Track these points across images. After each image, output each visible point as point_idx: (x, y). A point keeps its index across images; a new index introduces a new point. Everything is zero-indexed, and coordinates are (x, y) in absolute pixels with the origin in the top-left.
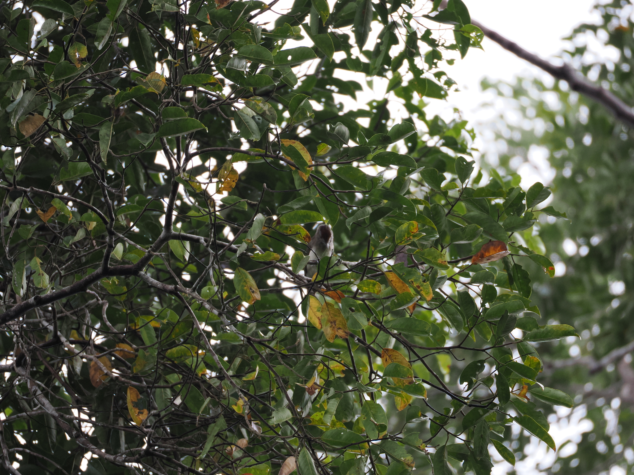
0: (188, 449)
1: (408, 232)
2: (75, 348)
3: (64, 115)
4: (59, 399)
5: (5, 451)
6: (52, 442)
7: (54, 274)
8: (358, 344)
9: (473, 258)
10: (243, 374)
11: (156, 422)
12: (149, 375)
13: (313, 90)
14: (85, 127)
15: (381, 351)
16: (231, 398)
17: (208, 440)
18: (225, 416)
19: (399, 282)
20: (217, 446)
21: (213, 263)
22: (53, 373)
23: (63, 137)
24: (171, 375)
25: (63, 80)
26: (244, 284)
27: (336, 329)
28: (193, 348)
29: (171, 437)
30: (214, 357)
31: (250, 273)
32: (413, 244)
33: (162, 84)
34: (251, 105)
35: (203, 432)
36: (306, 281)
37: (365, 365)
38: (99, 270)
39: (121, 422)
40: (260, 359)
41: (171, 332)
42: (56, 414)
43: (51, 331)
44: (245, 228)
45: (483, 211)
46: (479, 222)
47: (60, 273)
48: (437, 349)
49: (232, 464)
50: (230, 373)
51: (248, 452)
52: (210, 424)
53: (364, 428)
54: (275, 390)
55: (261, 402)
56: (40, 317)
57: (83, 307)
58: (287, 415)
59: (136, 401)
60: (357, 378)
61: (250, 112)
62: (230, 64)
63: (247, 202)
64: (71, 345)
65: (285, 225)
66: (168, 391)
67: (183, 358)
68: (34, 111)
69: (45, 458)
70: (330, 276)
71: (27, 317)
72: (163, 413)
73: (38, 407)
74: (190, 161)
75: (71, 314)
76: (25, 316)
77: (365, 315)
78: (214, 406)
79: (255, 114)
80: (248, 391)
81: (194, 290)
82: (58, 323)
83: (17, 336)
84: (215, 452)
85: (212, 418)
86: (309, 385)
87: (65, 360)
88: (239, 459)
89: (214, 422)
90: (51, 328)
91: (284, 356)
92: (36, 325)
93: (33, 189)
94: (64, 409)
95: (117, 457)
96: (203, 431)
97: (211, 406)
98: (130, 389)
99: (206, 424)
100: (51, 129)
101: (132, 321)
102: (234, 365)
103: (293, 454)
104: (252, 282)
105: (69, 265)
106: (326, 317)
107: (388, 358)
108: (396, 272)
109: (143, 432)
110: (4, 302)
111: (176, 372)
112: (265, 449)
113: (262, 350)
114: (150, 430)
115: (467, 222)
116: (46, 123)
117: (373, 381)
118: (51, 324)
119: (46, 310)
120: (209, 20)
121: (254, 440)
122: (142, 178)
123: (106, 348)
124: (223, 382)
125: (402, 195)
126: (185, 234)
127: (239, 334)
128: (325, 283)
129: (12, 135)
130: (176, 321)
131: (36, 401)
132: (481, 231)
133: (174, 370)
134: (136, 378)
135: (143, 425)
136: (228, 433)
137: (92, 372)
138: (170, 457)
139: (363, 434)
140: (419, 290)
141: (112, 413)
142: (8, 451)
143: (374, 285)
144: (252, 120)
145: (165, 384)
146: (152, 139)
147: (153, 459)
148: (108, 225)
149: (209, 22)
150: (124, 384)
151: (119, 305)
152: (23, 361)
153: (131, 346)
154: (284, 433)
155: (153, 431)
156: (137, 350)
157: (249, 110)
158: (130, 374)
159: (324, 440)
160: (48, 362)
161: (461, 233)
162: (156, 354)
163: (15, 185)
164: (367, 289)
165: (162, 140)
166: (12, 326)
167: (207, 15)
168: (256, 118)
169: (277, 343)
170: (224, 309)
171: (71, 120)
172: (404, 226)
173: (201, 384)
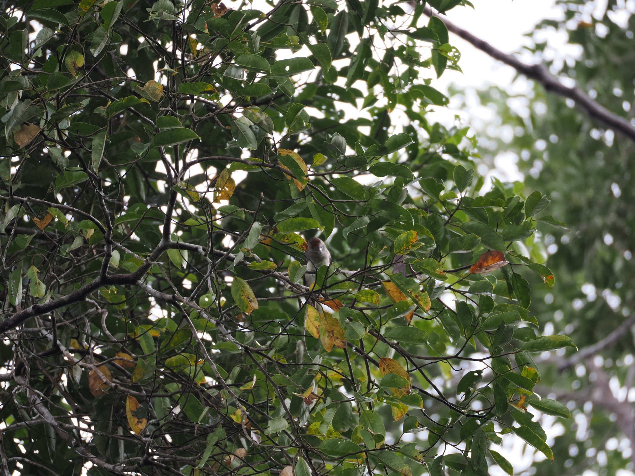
0: (187, 458)
1: (407, 241)
2: (75, 356)
3: (59, 125)
4: (58, 408)
5: (4, 460)
6: (52, 451)
7: (53, 282)
8: (356, 354)
9: (472, 267)
10: (242, 383)
11: (155, 432)
12: (149, 384)
13: (314, 98)
14: (80, 137)
15: (378, 361)
16: (230, 408)
17: (206, 450)
18: (224, 426)
19: (397, 292)
20: (216, 455)
21: (210, 272)
22: (52, 381)
23: (59, 147)
24: (171, 384)
25: (58, 90)
26: (242, 293)
27: (333, 339)
28: (192, 357)
29: (170, 446)
30: (212, 367)
31: (248, 283)
32: (412, 254)
33: (160, 93)
34: (248, 115)
35: (202, 442)
36: (304, 290)
37: (362, 375)
38: (98, 279)
39: (120, 431)
40: (258, 368)
41: (170, 341)
42: (56, 423)
43: (51, 340)
44: (242, 238)
45: (482, 221)
46: (478, 231)
47: (59, 282)
48: (435, 359)
49: (231, 473)
50: (229, 382)
51: (247, 461)
52: (209, 433)
53: (362, 438)
54: (274, 399)
55: (259, 412)
56: (40, 326)
57: (83, 316)
58: (284, 424)
59: (136, 410)
60: (355, 387)
61: (248, 121)
62: (227, 73)
63: (244, 211)
64: (70, 354)
65: (282, 233)
66: (167, 400)
67: (182, 368)
68: (29, 121)
69: (44, 467)
70: (328, 285)
71: (26, 326)
72: (162, 422)
73: (37, 416)
74: (188, 170)
75: (71, 323)
76: (23, 325)
77: (362, 324)
78: (213, 415)
79: (252, 124)
80: (247, 401)
81: (192, 299)
82: (58, 332)
83: (16, 345)
84: (214, 462)
85: (211, 427)
86: (306, 395)
87: (65, 369)
88: (238, 469)
89: (213, 431)
90: (51, 337)
91: (282, 366)
92: (36, 333)
93: (30, 199)
94: (63, 418)
95: (116, 466)
96: (202, 440)
97: (210, 415)
98: (130, 398)
99: (205, 433)
100: (46, 138)
101: (132, 330)
102: (233, 374)
103: (291, 463)
104: (249, 291)
105: (68, 273)
106: (324, 327)
107: (385, 368)
108: (394, 282)
109: (142, 441)
110: (4, 311)
111: (175, 381)
112: (264, 458)
113: (260, 359)
114: (148, 439)
115: (466, 232)
116: (42, 133)
117: (371, 391)
118: (50, 333)
119: (45, 319)
120: (207, 29)
121: (253, 449)
122: (142, 187)
123: (106, 357)
124: (222, 391)
125: (400, 205)
126: (183, 243)
127: (236, 343)
128: (323, 292)
129: (7, 145)
130: (175, 329)
131: (35, 410)
132: (479, 241)
133: (173, 379)
134: (136, 387)
135: (142, 435)
136: (228, 443)
137: (92, 382)
138: (169, 466)
139: (361, 444)
140: (417, 300)
141: (111, 422)
142: (7, 460)
143: (372, 294)
144: (249, 129)
145: (164, 393)
146: (146, 149)
147: (152, 468)
148: (106, 234)
149: (207, 31)
150: (124, 393)
151: (118, 315)
152: (22, 370)
153: (130, 355)
154: (282, 442)
155: (152, 440)
156: (136, 359)
157: (246, 119)
158: (129, 383)
159: (321, 449)
160: (48, 372)
161: (459, 242)
162: (155, 362)
163: (11, 195)
164: (365, 298)
165: (160, 149)
166: (11, 335)
167: (204, 24)
168: (254, 127)
169: (275, 352)
170: (221, 319)
171: (67, 129)
172: (403, 235)
173: (200, 393)
